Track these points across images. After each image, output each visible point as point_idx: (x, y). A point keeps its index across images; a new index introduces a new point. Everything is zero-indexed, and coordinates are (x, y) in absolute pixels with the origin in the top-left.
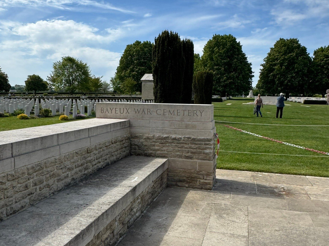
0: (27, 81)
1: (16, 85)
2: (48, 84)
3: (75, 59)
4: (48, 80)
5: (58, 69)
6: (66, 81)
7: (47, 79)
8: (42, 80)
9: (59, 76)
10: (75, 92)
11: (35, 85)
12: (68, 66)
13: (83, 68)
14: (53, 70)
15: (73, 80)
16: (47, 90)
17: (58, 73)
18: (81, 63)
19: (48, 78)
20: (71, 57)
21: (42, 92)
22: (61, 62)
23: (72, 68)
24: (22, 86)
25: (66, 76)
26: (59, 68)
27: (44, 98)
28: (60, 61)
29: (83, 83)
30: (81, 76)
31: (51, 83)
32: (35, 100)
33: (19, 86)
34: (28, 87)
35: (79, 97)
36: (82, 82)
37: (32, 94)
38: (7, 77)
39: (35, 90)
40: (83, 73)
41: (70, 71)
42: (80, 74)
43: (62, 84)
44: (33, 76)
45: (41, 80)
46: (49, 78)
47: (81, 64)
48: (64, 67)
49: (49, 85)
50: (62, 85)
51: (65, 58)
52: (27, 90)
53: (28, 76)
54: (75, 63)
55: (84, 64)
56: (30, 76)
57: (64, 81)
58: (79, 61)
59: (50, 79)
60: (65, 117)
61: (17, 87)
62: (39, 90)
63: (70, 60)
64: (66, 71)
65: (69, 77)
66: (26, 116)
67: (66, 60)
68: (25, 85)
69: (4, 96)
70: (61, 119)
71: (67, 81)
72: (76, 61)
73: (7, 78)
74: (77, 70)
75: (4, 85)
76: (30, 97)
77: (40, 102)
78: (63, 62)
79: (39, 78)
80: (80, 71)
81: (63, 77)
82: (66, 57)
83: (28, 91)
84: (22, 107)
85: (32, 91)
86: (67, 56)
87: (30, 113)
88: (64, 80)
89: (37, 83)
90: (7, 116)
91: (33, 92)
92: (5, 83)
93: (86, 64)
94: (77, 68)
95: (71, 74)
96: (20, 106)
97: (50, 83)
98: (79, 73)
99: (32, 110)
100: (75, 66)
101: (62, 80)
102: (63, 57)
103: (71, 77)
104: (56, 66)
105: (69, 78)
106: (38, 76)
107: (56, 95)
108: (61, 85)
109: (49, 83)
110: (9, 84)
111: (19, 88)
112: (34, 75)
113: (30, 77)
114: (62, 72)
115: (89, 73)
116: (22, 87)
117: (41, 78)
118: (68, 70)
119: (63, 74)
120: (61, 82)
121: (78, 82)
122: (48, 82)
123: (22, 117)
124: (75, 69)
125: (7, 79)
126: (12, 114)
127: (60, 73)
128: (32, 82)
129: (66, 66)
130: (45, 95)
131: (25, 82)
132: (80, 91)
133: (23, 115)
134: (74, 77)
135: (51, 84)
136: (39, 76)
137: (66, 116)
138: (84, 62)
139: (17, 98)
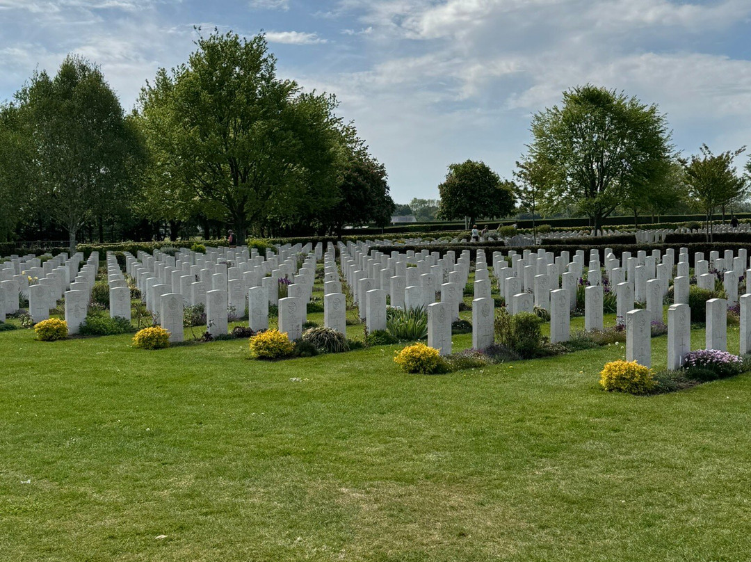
0: (445, 185)
1: (415, 201)
2: (519, 192)
3: (611, 94)
4: (519, 176)
5: (550, 137)
6: (579, 176)
7: (514, 174)
8: (494, 177)
9: (552, 162)
10: (611, 216)
11: (471, 198)
12: (585, 120)
13: (642, 124)
14: (533, 140)
15: (603, 171)
16: (512, 214)
17: (548, 149)
18: (633, 105)
19: (518, 170)
20: (599, 88)
21: (495, 220)
22: (561, 109)
23: (602, 127)
24: (433, 201)
25: (577, 159)
26: (552, 132)
27: (502, 244)
28: (555, 108)
29: (640, 182)
30: (634, 156)
31: (530, 189)
32: (473, 256)
33: (423, 202)
34: (450, 206)
35: (632, 240)
36: (636, 180)
37: (462, 228)
38: (383, 173)
39: (473, 216)
40: (643, 146)
41: (591, 142)
42: (628, 150)
43: (563, 191)
44: (464, 166)
45: (494, 179)
46: (522, 167)
47: (635, 111)
48: (571, 128)
49: (524, 195)
50: (564, 194)
51: (575, 92)
52: (443, 218)
53: (451, 167)
54: (610, 110)
55: (646, 109)
56: (456, 168)
57: (569, 179)
58: (627, 101)
59: (525, 174)
60: (631, 372)
61: (416, 206)
62: (486, 215)
63: (594, 99)
64: (577, 142)
65: (588, 161)
66: (434, 357)
67: (577, 102)
68: (440, 199)
69: (373, 240)
70: (609, 385)
71: (582, 177)
72: (615, 103)
73: (383, 178)
74: (619, 136)
75: (374, 204)
76: (455, 241)
77: (490, 262)
78: (567, 110)
79: (485, 171)
80: (631, 139)
81: (567, 165)
82: (578, 91)
83: (450, 219)
84: (418, 303)
85: (462, 218)
86: (582, 85)
87: (455, 325)
88: (571, 175)
89: (480, 190)
90: (356, 346)
91: (466, 220)
92: (377, 195)
93: (653, 111)
94: (618, 128)
95: (594, 152)
96: (411, 296)
97: (526, 189)
98: (624, 144)
99: (462, 308)
100: (612, 119)
101: (563, 176)
102: (569, 92)
103: (597, 162)
104: (543, 124)
105: (587, 168)
106: (483, 166)
107: (543, 231)
108: (560, 192)
109: (522, 189)
110: (389, 198)
111: (424, 208)
112: (469, 161)
113: (456, 171)
114: (565, 144)
115: (665, 140)
116: (431, 206)
117: (492, 170)
118: (584, 138)
119: (567, 154)
120: (559, 184)
121: (622, 180)
122: (518, 184)
123: (413, 359)
124: (611, 131)
125: (385, 183)
126: (379, 334)
127: (556, 151)
128: (462, 186)
129: (578, 122)
130: (505, 234)
131: (441, 187)
132: (629, 214)
133: (419, 348)
134: (605, 160)
135: (530, 192)
136: (487, 165)
137: (634, 363)
138: (645, 104)
139: (411, 248)
